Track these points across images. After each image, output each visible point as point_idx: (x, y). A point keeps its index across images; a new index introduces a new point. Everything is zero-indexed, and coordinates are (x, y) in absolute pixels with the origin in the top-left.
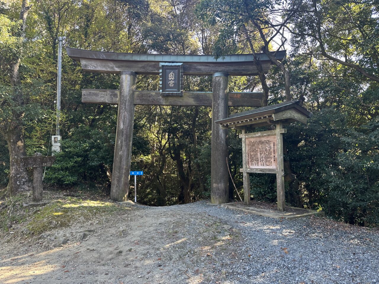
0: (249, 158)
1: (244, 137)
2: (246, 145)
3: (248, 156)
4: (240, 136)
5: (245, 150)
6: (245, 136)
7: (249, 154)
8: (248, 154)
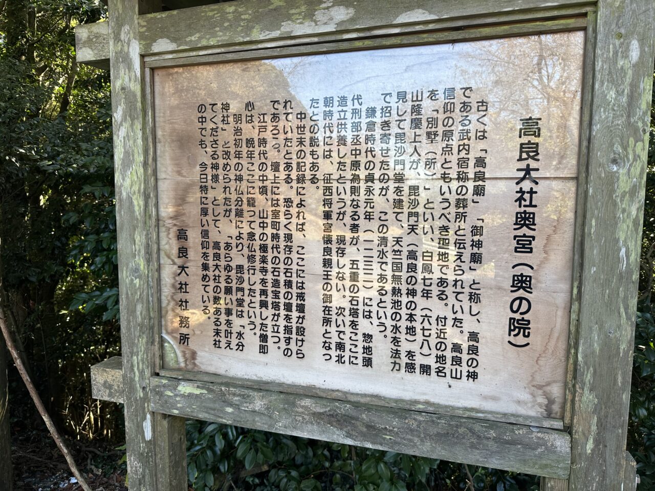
0: (194, 268)
1: (135, 51)
2: (151, 138)
3: (183, 252)
4: (89, 42)
5: (151, 193)
6: (147, 39)
7: (194, 237)
8: (182, 235)
